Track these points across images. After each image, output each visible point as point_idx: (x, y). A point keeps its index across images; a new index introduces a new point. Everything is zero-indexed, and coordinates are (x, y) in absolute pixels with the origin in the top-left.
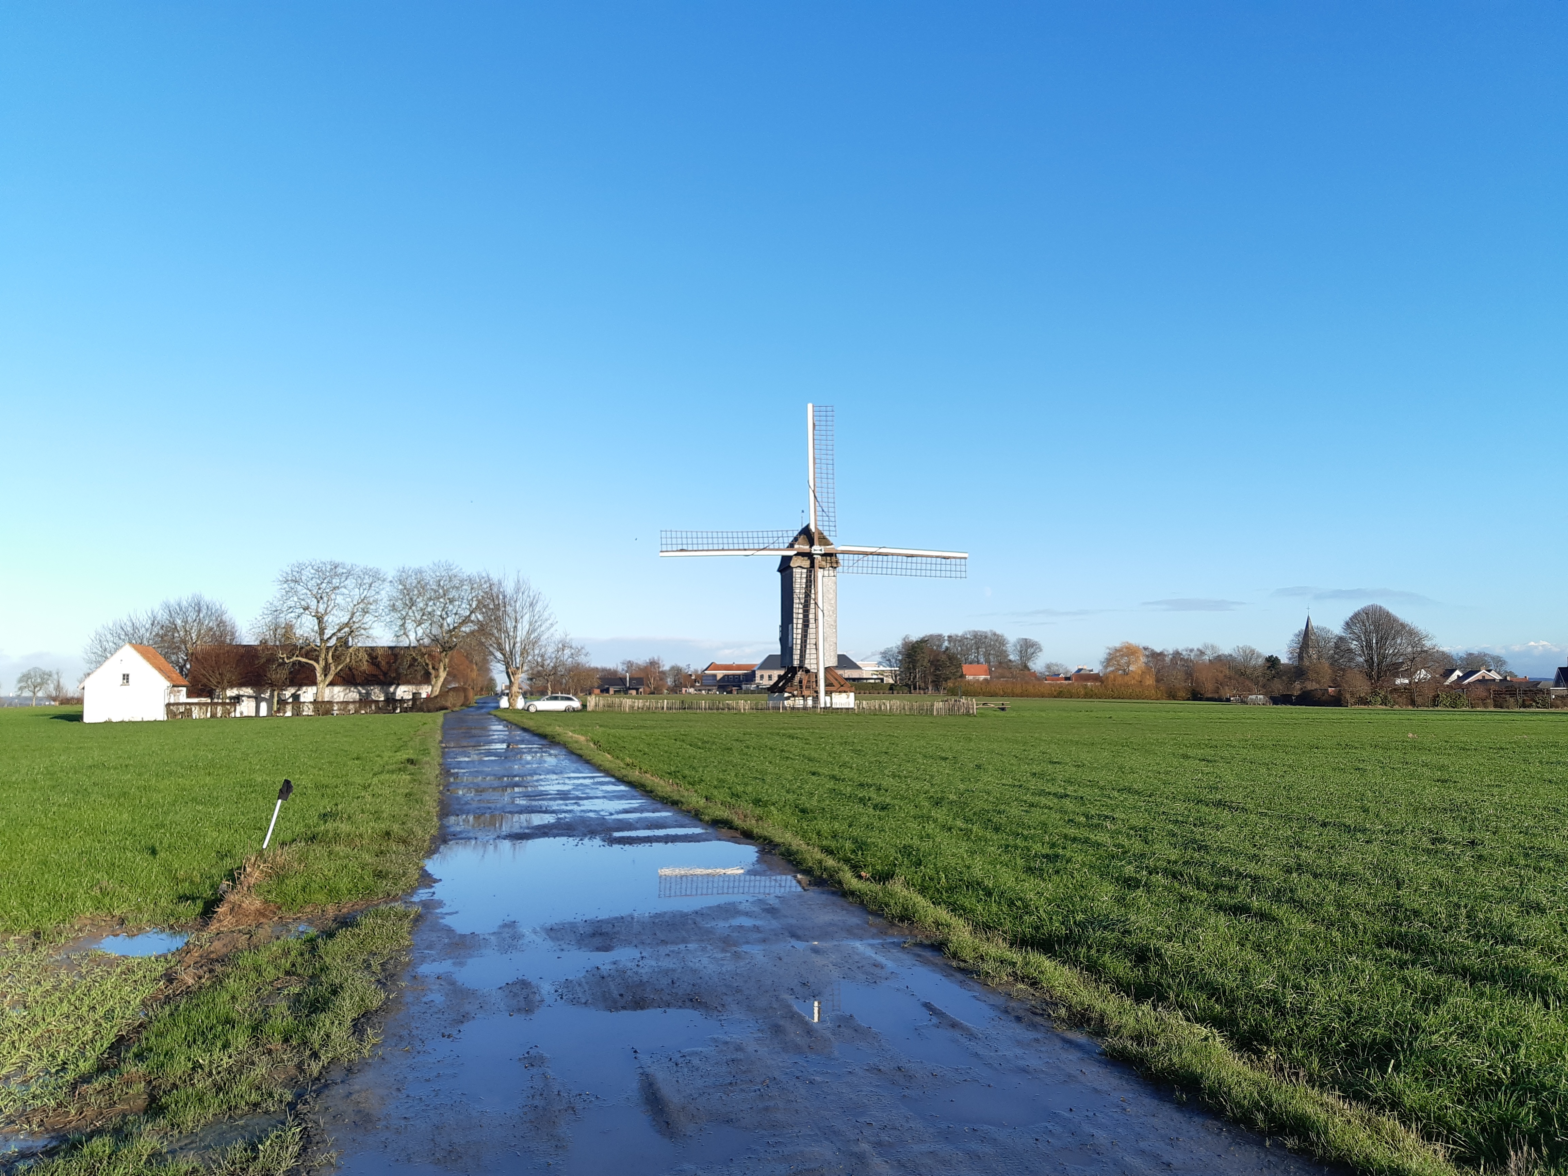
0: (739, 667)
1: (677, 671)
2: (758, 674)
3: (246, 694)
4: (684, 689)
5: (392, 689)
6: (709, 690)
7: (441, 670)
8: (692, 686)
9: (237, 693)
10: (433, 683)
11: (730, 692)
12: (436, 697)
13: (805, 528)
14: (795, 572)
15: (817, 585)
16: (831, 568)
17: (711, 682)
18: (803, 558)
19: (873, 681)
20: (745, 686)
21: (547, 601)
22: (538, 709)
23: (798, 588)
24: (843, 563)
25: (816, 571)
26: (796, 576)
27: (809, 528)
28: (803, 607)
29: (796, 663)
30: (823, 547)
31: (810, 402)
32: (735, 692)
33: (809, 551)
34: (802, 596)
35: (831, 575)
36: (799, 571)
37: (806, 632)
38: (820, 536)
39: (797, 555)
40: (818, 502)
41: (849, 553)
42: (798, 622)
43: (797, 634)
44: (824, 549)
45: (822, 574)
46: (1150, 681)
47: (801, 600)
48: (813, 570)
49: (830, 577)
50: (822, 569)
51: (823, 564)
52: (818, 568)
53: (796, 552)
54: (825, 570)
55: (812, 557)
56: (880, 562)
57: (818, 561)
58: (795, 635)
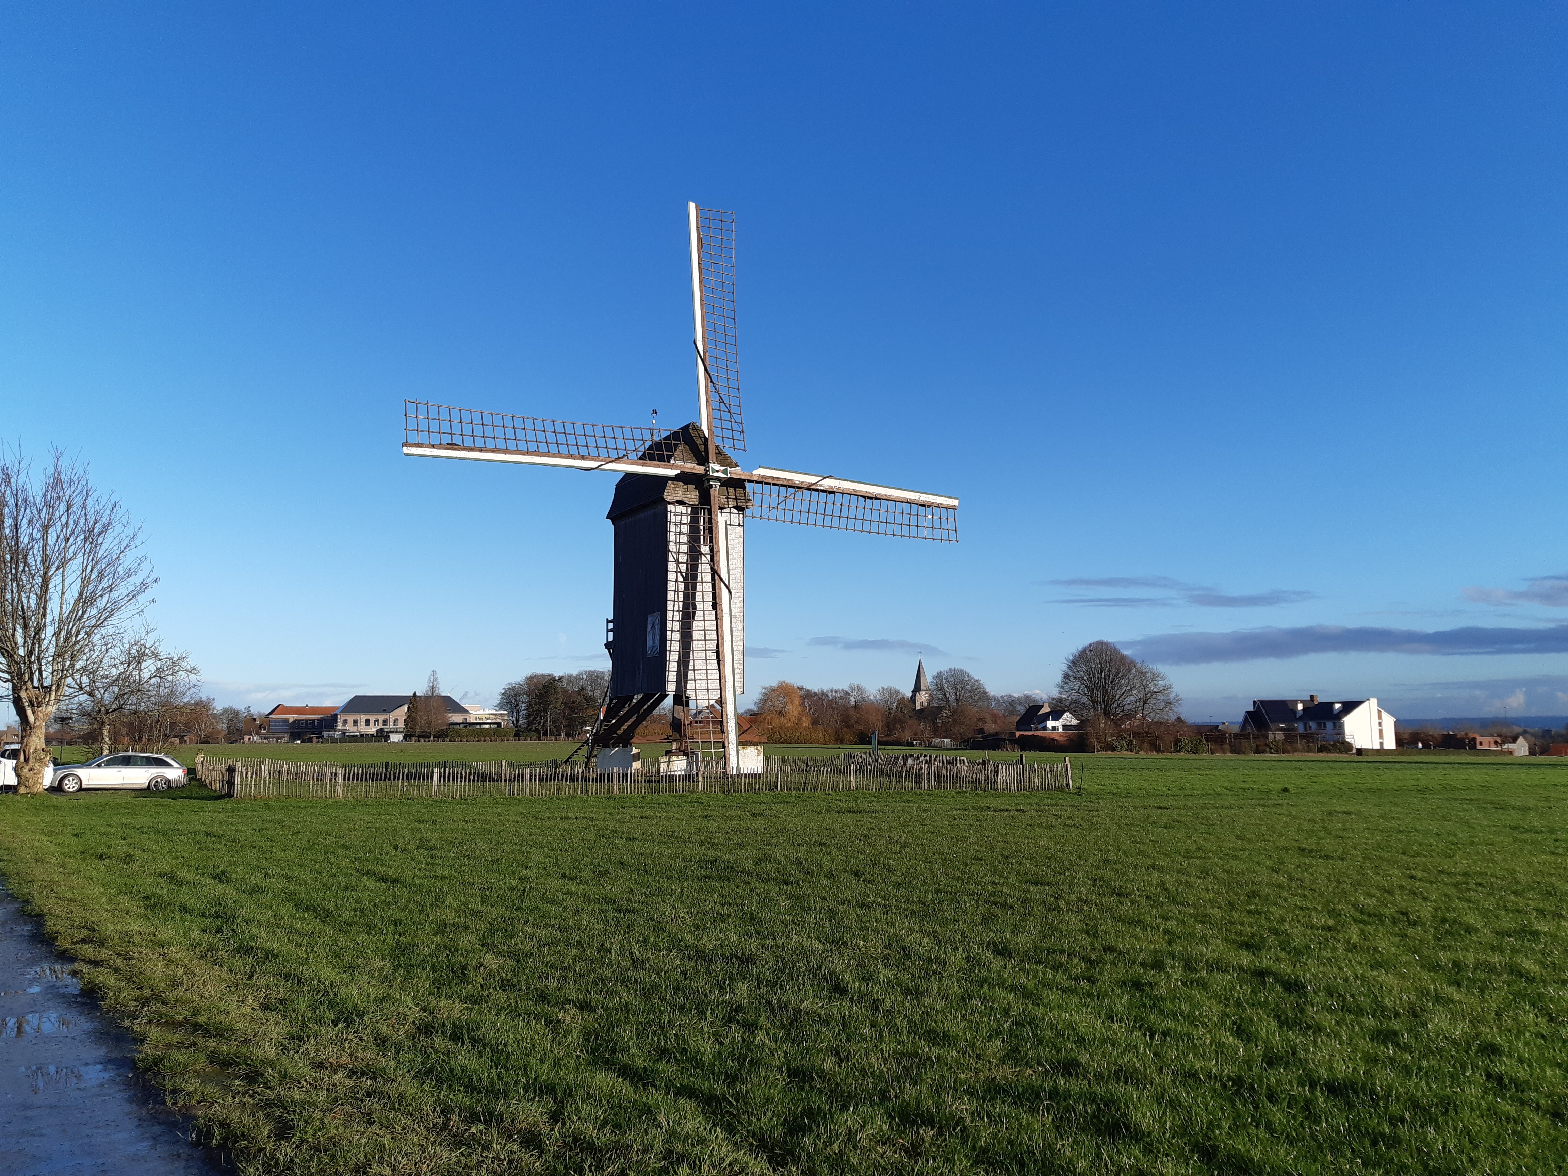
0: (314, 710)
1: (232, 715)
2: (340, 718)
4: (246, 737)
6: (278, 738)
8: (257, 734)
11: (310, 740)
13: (686, 429)
14: (671, 512)
15: (717, 537)
16: (740, 509)
17: (280, 728)
18: (685, 487)
19: (487, 726)
20: (325, 734)
21: (129, 531)
22: (84, 786)
23: (676, 543)
24: (757, 500)
25: (710, 513)
26: (673, 520)
27: (699, 430)
28: (685, 579)
29: (671, 687)
30: (722, 468)
31: (693, 202)
32: (314, 740)
33: (703, 472)
34: (683, 558)
35: (741, 522)
36: (678, 511)
37: (690, 627)
38: (717, 447)
39: (677, 478)
40: (711, 382)
41: (766, 483)
42: (676, 609)
43: (672, 631)
44: (725, 472)
45: (722, 518)
46: (806, 723)
47: (680, 565)
48: (704, 509)
49: (739, 525)
50: (721, 508)
51: (723, 499)
52: (715, 507)
53: (679, 472)
54: (727, 510)
55: (706, 484)
56: (821, 505)
57: (717, 492)
58: (669, 633)
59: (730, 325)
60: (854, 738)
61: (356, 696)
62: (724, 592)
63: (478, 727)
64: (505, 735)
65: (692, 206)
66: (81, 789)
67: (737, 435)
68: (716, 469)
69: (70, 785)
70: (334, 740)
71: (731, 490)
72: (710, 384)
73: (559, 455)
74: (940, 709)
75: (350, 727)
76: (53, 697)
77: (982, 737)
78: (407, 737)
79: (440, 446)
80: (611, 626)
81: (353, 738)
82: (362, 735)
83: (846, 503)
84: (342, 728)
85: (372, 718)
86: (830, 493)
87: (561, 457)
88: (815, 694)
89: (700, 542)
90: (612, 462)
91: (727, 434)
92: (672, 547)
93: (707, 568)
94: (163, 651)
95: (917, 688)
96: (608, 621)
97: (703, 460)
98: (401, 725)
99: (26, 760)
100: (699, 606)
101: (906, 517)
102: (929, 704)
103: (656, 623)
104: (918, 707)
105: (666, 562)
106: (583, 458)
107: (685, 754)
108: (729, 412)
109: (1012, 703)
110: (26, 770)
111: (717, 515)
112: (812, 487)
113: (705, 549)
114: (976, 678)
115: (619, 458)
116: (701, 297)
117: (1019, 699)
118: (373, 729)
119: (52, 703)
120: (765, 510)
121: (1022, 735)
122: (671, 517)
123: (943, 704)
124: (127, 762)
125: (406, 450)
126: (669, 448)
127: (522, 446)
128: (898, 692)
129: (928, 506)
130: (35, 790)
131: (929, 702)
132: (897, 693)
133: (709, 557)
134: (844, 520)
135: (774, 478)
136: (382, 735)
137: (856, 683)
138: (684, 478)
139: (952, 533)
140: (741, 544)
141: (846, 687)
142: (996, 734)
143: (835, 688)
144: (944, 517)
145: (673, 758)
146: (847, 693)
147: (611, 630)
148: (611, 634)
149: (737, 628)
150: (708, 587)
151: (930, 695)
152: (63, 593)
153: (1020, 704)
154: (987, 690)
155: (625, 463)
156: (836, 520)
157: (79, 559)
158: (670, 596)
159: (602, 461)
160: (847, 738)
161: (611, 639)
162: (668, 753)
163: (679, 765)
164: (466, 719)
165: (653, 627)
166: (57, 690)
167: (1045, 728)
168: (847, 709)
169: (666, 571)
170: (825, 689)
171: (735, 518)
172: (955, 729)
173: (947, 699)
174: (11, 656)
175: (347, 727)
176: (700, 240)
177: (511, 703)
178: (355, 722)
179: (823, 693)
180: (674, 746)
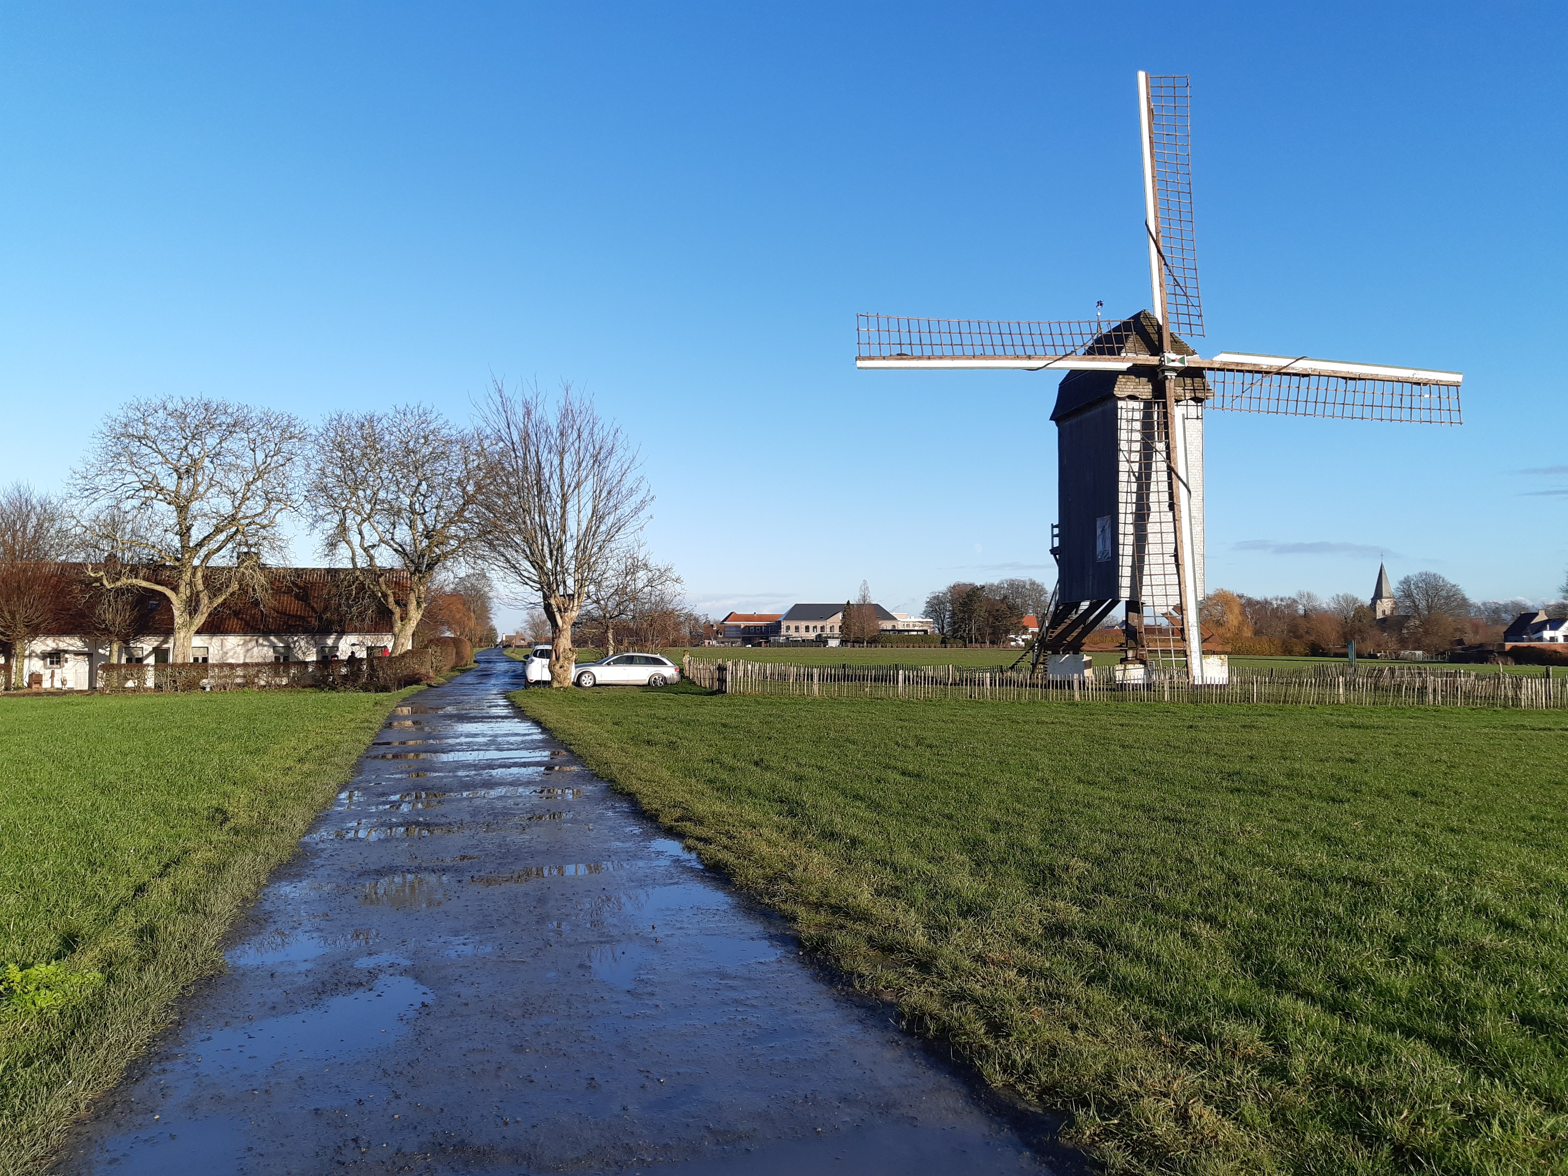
0: (761, 618)
1: (695, 620)
2: (784, 625)
3: (71, 648)
4: (707, 642)
5: (330, 642)
7: (413, 606)
8: (715, 639)
9: (54, 645)
10: (396, 630)
11: (760, 644)
12: (403, 656)
13: (1137, 317)
14: (1121, 408)
15: (1174, 433)
16: (1198, 400)
17: (734, 634)
18: (1137, 380)
19: (915, 633)
20: (772, 639)
21: (629, 454)
22: (597, 682)
23: (1127, 441)
24: (1217, 389)
25: (1165, 406)
26: (1124, 416)
27: (1149, 317)
28: (1138, 479)
29: (1125, 593)
30: (1179, 357)
31: (1142, 69)
32: (763, 644)
33: (1157, 363)
34: (1135, 457)
35: (1200, 414)
36: (1130, 407)
37: (1145, 530)
38: (1171, 334)
39: (1130, 371)
40: (1165, 264)
41: (1228, 370)
42: (1129, 511)
43: (1125, 534)
44: (1182, 361)
45: (1178, 412)
46: (1248, 633)
47: (1132, 464)
48: (1158, 403)
49: (1198, 418)
50: (1177, 401)
51: (1180, 391)
52: (1171, 401)
53: (1130, 364)
54: (1184, 403)
55: (1160, 376)
56: (1294, 390)
57: (1172, 384)
58: (1121, 537)
59: (1185, 200)
60: (1305, 649)
61: (796, 605)
62: (1182, 491)
63: (906, 633)
64: (932, 642)
65: (1142, 75)
66: (595, 685)
67: (1194, 320)
68: (1171, 358)
69: (587, 681)
70: (780, 645)
71: (1188, 381)
72: (1164, 267)
73: (1005, 357)
74: (1407, 617)
75: (792, 632)
76: (576, 604)
77: (1463, 649)
78: (843, 642)
79: (891, 357)
80: (1056, 531)
81: (796, 643)
82: (804, 641)
83: (1322, 387)
84: (786, 634)
85: (811, 624)
86: (1304, 376)
87: (1007, 359)
88: (1258, 602)
89: (1154, 438)
90: (1059, 359)
91: (1184, 319)
92: (1123, 446)
93: (1163, 466)
94: (652, 563)
95: (1378, 595)
96: (1053, 527)
97: (1156, 349)
98: (837, 631)
99: (557, 659)
100: (1154, 507)
101: (1397, 398)
102: (1392, 613)
103: (1107, 527)
104: (1379, 615)
105: (1116, 462)
106: (1029, 357)
107: (1143, 662)
108: (1185, 295)
109: (1496, 612)
110: (557, 667)
111: (1173, 409)
112: (1283, 371)
113: (1160, 446)
114: (1453, 583)
115: (1067, 355)
116: (1153, 173)
117: (1505, 606)
118: (812, 635)
119: (575, 608)
120: (1228, 400)
121: (1514, 647)
122: (1123, 414)
123: (1411, 612)
124: (630, 661)
125: (860, 364)
126: (1121, 340)
127: (969, 351)
128: (1357, 599)
129: (1425, 384)
130: (566, 685)
131: (1393, 609)
132: (1355, 600)
133: (1164, 454)
134: (1320, 406)
135: (1238, 364)
136: (821, 641)
137: (1305, 590)
138: (1136, 371)
139: (1455, 414)
140: (1200, 439)
141: (1294, 596)
142: (1481, 645)
143: (1281, 595)
144: (1444, 396)
145: (1130, 666)
146: (1295, 601)
147: (1056, 536)
148: (1056, 540)
149: (1197, 529)
150: (1164, 486)
151: (1395, 603)
152: (579, 512)
153: (1506, 612)
154: (1467, 596)
155: (1073, 360)
156: (1311, 407)
157: (590, 481)
158: (1122, 497)
159: (1049, 359)
160: (1296, 649)
161: (1056, 544)
162: (1124, 661)
163: (1136, 674)
164: (894, 626)
165: (1103, 530)
166: (579, 597)
167: (1541, 639)
168: (1294, 618)
169: (1117, 472)
170: (1269, 597)
171: (1193, 410)
172: (1427, 641)
173: (1416, 606)
174: (541, 568)
175: (790, 633)
176: (1150, 111)
177: (936, 611)
178: (797, 628)
179: (1266, 602)
180: (1130, 654)
